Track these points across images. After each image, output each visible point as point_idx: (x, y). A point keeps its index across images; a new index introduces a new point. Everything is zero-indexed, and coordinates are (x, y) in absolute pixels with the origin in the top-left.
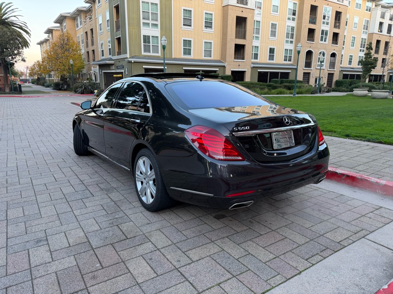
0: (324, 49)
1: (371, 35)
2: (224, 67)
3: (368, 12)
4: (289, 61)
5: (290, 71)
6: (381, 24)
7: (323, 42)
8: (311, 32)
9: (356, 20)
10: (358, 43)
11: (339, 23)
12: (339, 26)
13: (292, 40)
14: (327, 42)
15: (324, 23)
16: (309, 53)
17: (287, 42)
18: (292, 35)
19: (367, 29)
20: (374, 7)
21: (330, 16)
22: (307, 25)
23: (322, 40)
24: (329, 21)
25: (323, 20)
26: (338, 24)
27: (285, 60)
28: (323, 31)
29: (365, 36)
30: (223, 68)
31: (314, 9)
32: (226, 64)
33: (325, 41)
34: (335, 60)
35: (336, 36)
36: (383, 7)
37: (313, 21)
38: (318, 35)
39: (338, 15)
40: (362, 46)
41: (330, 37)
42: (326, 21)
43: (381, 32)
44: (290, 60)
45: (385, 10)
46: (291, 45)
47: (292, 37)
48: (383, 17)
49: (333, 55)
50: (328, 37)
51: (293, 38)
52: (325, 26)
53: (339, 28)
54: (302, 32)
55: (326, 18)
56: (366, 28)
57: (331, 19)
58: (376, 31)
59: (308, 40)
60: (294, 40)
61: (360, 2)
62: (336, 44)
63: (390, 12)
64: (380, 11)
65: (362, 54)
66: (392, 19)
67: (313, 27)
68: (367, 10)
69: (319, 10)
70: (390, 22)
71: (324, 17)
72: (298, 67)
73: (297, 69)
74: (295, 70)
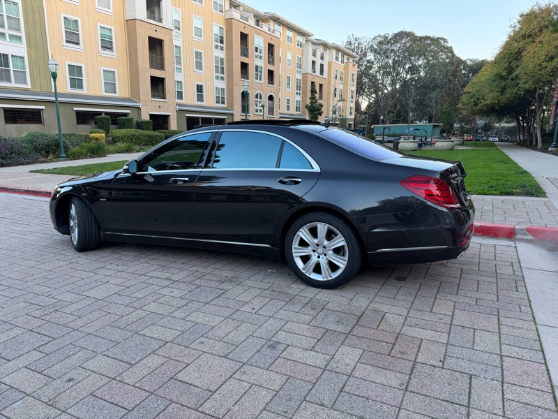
0: (261, 90)
1: (305, 75)
2: (138, 108)
3: (299, 47)
5: (226, 117)
6: (314, 63)
7: (258, 81)
8: (244, 66)
9: (289, 56)
10: (293, 84)
11: (273, 58)
12: (273, 62)
13: (222, 75)
14: (262, 82)
15: (257, 57)
16: (245, 95)
17: (217, 77)
18: (222, 69)
19: (300, 68)
20: (304, 42)
21: (263, 49)
22: (238, 59)
23: (257, 79)
24: (262, 55)
25: (255, 53)
26: (271, 60)
27: (218, 102)
28: (257, 67)
29: (299, 77)
30: (136, 110)
31: (244, 37)
32: (140, 105)
33: (260, 80)
34: (273, 104)
35: (271, 73)
36: (313, 43)
37: (245, 53)
38: (252, 70)
39: (271, 47)
40: (298, 88)
41: (265, 75)
42: (258, 54)
43: (314, 72)
44: (223, 103)
45: (316, 46)
46: (222, 82)
47: (222, 73)
48: (314, 55)
49: (271, 98)
50: (263, 75)
51: (223, 73)
52: (258, 61)
53: (273, 65)
54: (234, 66)
55: (259, 50)
56: (300, 66)
57: (265, 53)
58: (310, 71)
59: (242, 77)
60: (224, 76)
61: (290, 34)
62: (273, 84)
63: (320, 50)
64: (310, 48)
65: (299, 98)
66: (322, 58)
67: (245, 60)
68: (298, 45)
69: (250, 39)
70: (321, 62)
71: (257, 48)
72: (234, 112)
73: (232, 114)
74: (231, 116)
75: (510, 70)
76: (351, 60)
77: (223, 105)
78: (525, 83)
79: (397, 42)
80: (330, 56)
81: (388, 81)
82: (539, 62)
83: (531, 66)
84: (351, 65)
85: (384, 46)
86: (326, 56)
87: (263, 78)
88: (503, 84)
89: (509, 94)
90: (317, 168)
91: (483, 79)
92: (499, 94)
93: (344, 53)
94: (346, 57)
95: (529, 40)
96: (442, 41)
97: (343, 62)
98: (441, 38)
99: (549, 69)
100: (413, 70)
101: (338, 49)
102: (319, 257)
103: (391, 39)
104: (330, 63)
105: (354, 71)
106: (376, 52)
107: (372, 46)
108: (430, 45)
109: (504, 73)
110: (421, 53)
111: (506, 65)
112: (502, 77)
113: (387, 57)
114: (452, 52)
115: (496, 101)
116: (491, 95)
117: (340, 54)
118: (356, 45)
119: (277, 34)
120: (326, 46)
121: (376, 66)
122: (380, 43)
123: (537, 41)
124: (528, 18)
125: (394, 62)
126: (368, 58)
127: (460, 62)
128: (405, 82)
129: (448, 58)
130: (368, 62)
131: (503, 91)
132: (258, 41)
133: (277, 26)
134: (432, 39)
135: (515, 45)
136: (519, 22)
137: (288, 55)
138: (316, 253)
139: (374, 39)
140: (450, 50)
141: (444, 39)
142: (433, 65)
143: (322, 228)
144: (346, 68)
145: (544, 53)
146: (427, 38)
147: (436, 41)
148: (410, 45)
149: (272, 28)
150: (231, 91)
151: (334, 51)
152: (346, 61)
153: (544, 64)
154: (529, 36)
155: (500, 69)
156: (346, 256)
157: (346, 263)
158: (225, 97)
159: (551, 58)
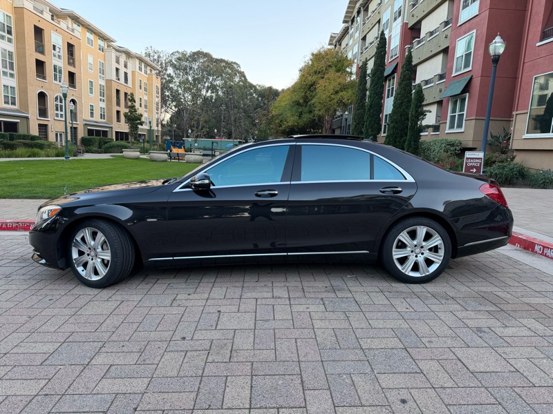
1: (109, 82)
3: (101, 52)
4: (12, 104)
5: (19, 121)
6: (117, 70)
7: (57, 82)
8: (40, 65)
9: (90, 60)
10: (96, 90)
11: (74, 60)
12: (74, 63)
13: (12, 72)
14: (62, 84)
15: (55, 56)
17: (5, 73)
18: (11, 65)
19: (103, 74)
20: (106, 47)
21: (62, 48)
22: (32, 56)
23: (56, 79)
24: (61, 54)
25: (53, 51)
26: (71, 61)
27: (6, 102)
28: (55, 67)
29: (103, 83)
31: (38, 32)
33: (60, 81)
34: (76, 107)
35: (72, 75)
36: (115, 50)
37: (40, 48)
38: (49, 71)
39: (70, 47)
40: (102, 94)
41: (65, 77)
42: (56, 52)
43: (119, 79)
44: (13, 103)
45: (119, 53)
46: (11, 79)
47: (12, 68)
48: (118, 62)
49: (73, 102)
50: (63, 77)
51: (13, 70)
52: (56, 60)
53: (74, 67)
54: (28, 63)
55: (57, 50)
56: (102, 72)
57: (64, 52)
58: (114, 78)
59: (38, 76)
60: (15, 72)
61: (92, 37)
62: (74, 87)
63: (123, 58)
64: (114, 54)
65: (103, 105)
66: (126, 66)
67: (41, 57)
68: (100, 49)
69: (46, 34)
70: (125, 70)
71: (54, 47)
72: (29, 116)
73: (27, 118)
74: (25, 120)
75: (306, 100)
76: (154, 72)
77: (13, 107)
78: (319, 110)
79: (195, 61)
80: (133, 65)
81: (188, 96)
82: (329, 94)
83: (324, 96)
84: (154, 77)
85: (184, 62)
86: (129, 65)
87: (62, 80)
88: (300, 110)
89: (306, 117)
90: (410, 179)
91: (283, 104)
92: (298, 118)
93: (147, 65)
94: (149, 68)
95: (320, 75)
96: (235, 66)
97: (146, 72)
98: (235, 63)
99: (335, 101)
100: (213, 88)
101: (141, 60)
102: (416, 256)
103: (190, 56)
104: (133, 73)
105: (157, 83)
106: (174, 66)
107: (171, 61)
108: (225, 67)
109: (301, 101)
110: (219, 73)
111: (303, 94)
112: (298, 104)
113: (187, 73)
114: (244, 77)
115: (296, 124)
116: (292, 119)
117: (143, 65)
118: (156, 57)
119: (76, 34)
120: (128, 54)
121: (177, 80)
122: (179, 59)
123: (326, 77)
124: (317, 57)
125: (194, 80)
126: (168, 72)
127: (251, 86)
128: (206, 99)
129: (242, 81)
130: (169, 75)
131: (301, 114)
132: (55, 39)
133: (75, 26)
134: (227, 63)
135: (310, 78)
136: (311, 60)
137: (88, 58)
138: (413, 253)
139: (172, 54)
140: (242, 75)
141: (237, 64)
142: (230, 87)
144: (149, 79)
145: (332, 87)
146: (222, 61)
147: (229, 65)
148: (208, 66)
149: (70, 26)
150: (24, 91)
151: (137, 61)
152: (149, 72)
153: (333, 96)
154: (319, 72)
155: (298, 97)
156: (442, 252)
157: (442, 258)
158: (16, 97)
159: (337, 92)
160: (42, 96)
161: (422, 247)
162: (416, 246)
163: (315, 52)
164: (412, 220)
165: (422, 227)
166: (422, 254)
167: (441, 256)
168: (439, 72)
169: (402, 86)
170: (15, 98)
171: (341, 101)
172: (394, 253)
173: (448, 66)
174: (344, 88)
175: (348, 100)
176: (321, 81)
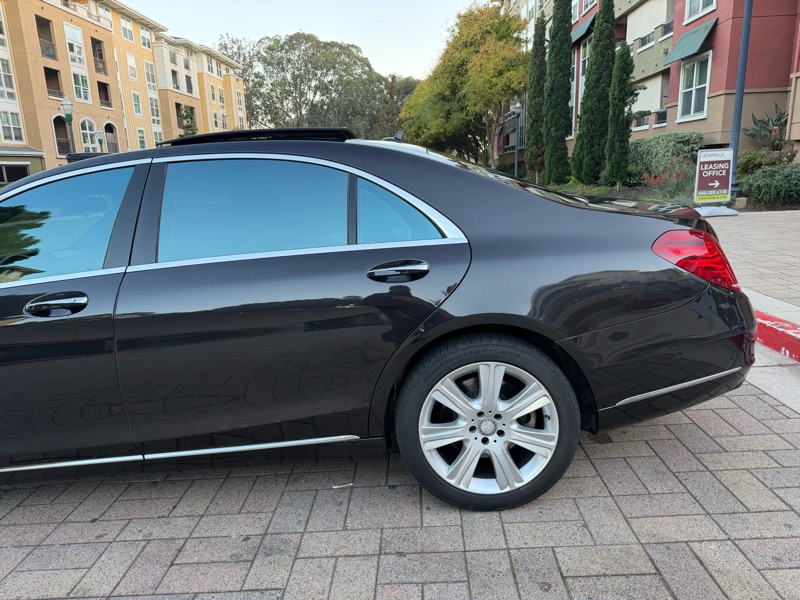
0: (90, 115)
1: (163, 92)
3: (146, 48)
4: (16, 138)
5: (28, 163)
6: (174, 73)
7: (82, 100)
8: (52, 75)
9: (131, 61)
10: (146, 107)
11: (103, 63)
12: (104, 69)
13: (10, 90)
14: (90, 101)
15: (73, 60)
18: (9, 79)
19: (153, 82)
20: (154, 40)
21: (83, 47)
22: (38, 63)
23: (79, 96)
24: (83, 56)
25: (70, 53)
26: (101, 66)
27: (8, 137)
28: (76, 76)
29: (154, 95)
31: (43, 25)
33: (86, 98)
34: (115, 138)
35: (103, 88)
36: (170, 43)
37: (49, 50)
38: (66, 82)
39: (96, 44)
40: (155, 112)
41: (93, 91)
42: (75, 54)
43: (178, 88)
44: (19, 138)
45: (174, 48)
46: (11, 101)
48: (173, 61)
49: (109, 128)
50: (89, 91)
51: (12, 86)
52: (77, 66)
53: (106, 74)
54: (32, 75)
55: (76, 49)
56: (152, 78)
57: (86, 52)
58: (170, 85)
59: (50, 93)
60: (15, 91)
61: (129, 26)
62: (109, 105)
63: (181, 55)
64: (166, 50)
65: (158, 128)
66: (187, 67)
67: (52, 64)
68: (144, 44)
69: (55, 28)
70: (186, 72)
71: (71, 47)
72: (44, 154)
73: (41, 158)
74: (38, 160)
75: (454, 89)
76: (231, 72)
77: (19, 143)
78: (475, 105)
79: (294, 49)
80: (199, 65)
81: (288, 104)
82: (488, 78)
83: (480, 81)
84: (233, 79)
85: (276, 52)
86: (192, 64)
87: (90, 96)
88: (447, 107)
89: (457, 118)
90: (455, 235)
91: (421, 100)
92: (444, 120)
93: (220, 61)
94: (223, 67)
95: (472, 49)
96: (354, 50)
97: (219, 73)
98: (353, 46)
99: (499, 87)
100: (323, 88)
101: (210, 55)
102: (485, 441)
103: (285, 43)
104: (200, 76)
105: (238, 89)
106: (264, 61)
107: (259, 53)
108: (339, 54)
109: (447, 93)
110: (330, 65)
111: (449, 82)
112: (444, 98)
113: (283, 69)
114: (369, 65)
115: (442, 130)
116: (435, 123)
117: (214, 62)
118: (235, 50)
119: (104, 23)
120: (190, 48)
121: (268, 81)
122: (270, 48)
123: (481, 50)
124: (467, 20)
125: (294, 77)
126: (256, 70)
127: (380, 79)
128: (313, 107)
129: (365, 73)
130: (257, 75)
131: (448, 114)
132: (70, 33)
133: (102, 11)
134: (341, 47)
135: (457, 54)
136: (457, 25)
137: (128, 61)
138: (477, 433)
139: (260, 42)
140: (365, 63)
141: (356, 47)
142: (349, 83)
143: (492, 374)
144: (226, 83)
145: (491, 65)
146: (333, 44)
147: (345, 49)
148: (313, 54)
149: (94, 12)
150: (31, 118)
151: (205, 58)
152: (224, 72)
153: (494, 80)
154: (471, 44)
155: (442, 87)
156: (553, 428)
157: (554, 444)
158: (22, 127)
159: (501, 73)
160: (61, 123)
161: (498, 416)
162: (480, 414)
163: (463, 12)
164: (461, 348)
165: (493, 364)
166: (501, 433)
167: (550, 439)
168: (663, 20)
169: (599, 49)
170: (20, 129)
171: (509, 87)
172: (422, 437)
173: (677, 7)
174: (511, 65)
175: (520, 83)
176: (475, 59)
